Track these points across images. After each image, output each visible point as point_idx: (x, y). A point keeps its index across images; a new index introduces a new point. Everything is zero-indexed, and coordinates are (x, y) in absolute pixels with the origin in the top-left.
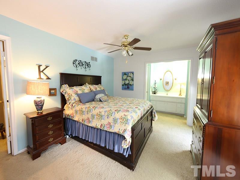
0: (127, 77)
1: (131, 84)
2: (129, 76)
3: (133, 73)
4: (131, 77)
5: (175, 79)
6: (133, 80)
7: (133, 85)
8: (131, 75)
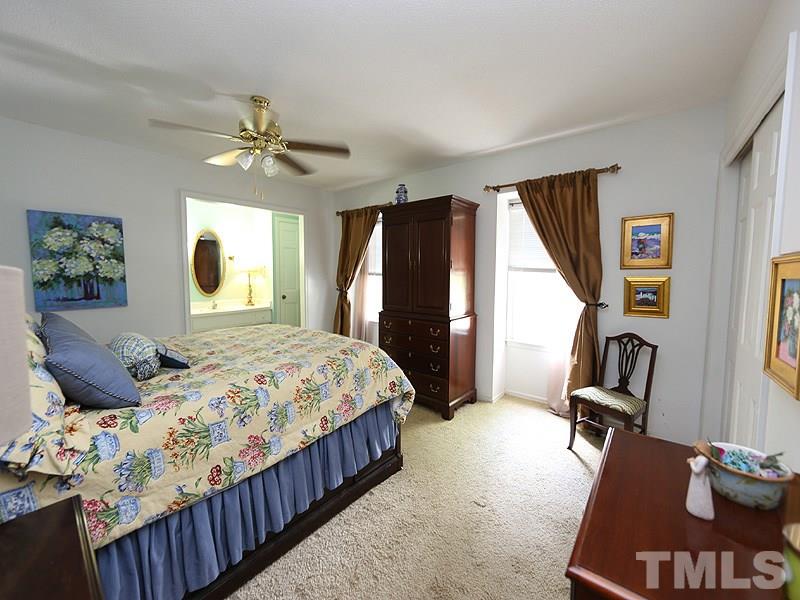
0: (80, 238)
1: (109, 275)
2: (92, 239)
3: (118, 226)
4: (104, 242)
5: (231, 258)
6: (120, 258)
7: (123, 279)
8: (110, 234)
